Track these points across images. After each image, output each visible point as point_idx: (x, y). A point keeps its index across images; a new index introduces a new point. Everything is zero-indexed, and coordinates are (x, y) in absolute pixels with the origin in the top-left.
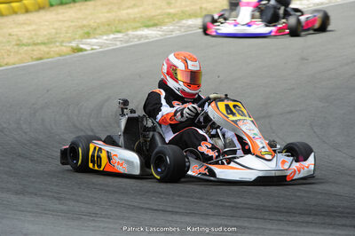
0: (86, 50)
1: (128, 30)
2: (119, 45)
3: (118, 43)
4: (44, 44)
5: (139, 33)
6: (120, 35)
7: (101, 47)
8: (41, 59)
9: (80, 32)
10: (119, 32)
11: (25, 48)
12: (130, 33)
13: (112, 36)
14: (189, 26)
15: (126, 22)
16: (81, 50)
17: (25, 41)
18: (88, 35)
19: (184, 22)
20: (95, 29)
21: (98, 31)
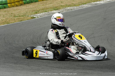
0: (36, 18)
1: (49, 11)
2: (46, 16)
3: (46, 15)
4: (23, 16)
5: (53, 12)
6: (46, 13)
7: (41, 16)
8: (22, 21)
9: (34, 12)
10: (46, 12)
11: (17, 18)
12: (50, 12)
13: (44, 13)
14: (68, 9)
15: (48, 8)
16: (34, 18)
17: (17, 15)
18: (36, 13)
19: (67, 8)
20: (39, 11)
21: (40, 12)
